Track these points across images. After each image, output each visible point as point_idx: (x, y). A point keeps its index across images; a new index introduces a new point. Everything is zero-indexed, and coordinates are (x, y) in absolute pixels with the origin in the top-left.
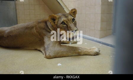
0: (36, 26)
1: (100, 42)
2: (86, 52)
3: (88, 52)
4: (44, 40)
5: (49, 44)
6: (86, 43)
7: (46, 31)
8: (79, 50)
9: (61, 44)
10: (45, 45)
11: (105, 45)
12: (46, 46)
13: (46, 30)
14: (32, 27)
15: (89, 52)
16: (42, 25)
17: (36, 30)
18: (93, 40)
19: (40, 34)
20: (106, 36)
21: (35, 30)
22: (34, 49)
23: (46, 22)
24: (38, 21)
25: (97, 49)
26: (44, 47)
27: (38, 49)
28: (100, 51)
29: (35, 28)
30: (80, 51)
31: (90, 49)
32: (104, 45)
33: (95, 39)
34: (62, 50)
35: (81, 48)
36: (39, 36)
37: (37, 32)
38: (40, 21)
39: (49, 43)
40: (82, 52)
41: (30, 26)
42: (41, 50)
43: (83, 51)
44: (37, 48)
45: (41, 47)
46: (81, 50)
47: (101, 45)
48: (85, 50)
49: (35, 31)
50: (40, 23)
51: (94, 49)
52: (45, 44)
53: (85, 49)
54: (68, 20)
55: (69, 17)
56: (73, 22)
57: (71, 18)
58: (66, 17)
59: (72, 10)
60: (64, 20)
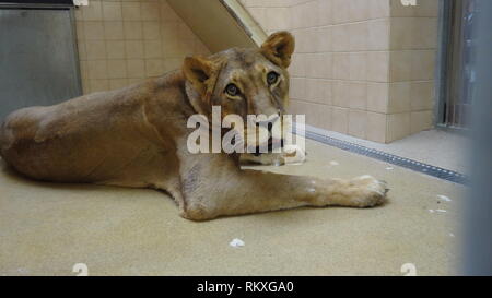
0: (147, 100)
1: (387, 158)
3: (342, 194)
4: (179, 153)
5: (198, 167)
6: (334, 163)
8: (310, 186)
9: (242, 168)
10: (181, 171)
11: (406, 167)
12: (185, 175)
13: (184, 113)
14: (135, 105)
15: (346, 196)
17: (147, 113)
18: (361, 151)
20: (411, 134)
21: (144, 113)
22: (141, 184)
24: (156, 80)
25: (376, 182)
27: (159, 184)
28: (387, 190)
29: (143, 107)
31: (352, 185)
32: (402, 169)
33: (370, 145)
35: (317, 179)
37: (152, 121)
38: (162, 80)
39: (196, 162)
41: (128, 101)
42: (170, 189)
43: (322, 191)
44: (152, 182)
45: (168, 179)
46: (315, 188)
47: (390, 167)
48: (331, 189)
49: (145, 119)
50: (163, 87)
51: (365, 182)
52: (182, 166)
53: (333, 183)
54: (251, 77)
55: (256, 67)
56: (270, 84)
57: (264, 71)
58: (247, 65)
59: (273, 37)
60: (235, 80)
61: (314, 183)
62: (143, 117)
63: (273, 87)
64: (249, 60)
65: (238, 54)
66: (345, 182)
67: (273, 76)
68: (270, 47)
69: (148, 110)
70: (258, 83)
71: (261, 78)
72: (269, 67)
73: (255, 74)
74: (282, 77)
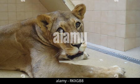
0: (17, 31)
1: (125, 58)
2: (101, 74)
3: (104, 74)
4: (31, 55)
5: (40, 61)
6: (101, 60)
7: (33, 40)
8: (91, 70)
9: (60, 62)
11: (133, 62)
12: (34, 65)
13: (33, 38)
14: (11, 34)
16: (28, 30)
17: (17, 37)
18: (113, 54)
19: (24, 45)
20: (135, 48)
21: (15, 37)
22: (14, 69)
23: (33, 25)
24: (21, 22)
25: (120, 68)
26: (31, 66)
27: (22, 69)
28: (125, 72)
30: (91, 72)
31: (109, 70)
33: (117, 52)
34: (62, 72)
35: (93, 67)
36: (22, 48)
37: (19, 41)
38: (24, 22)
39: (39, 59)
40: (94, 74)
41: (8, 32)
42: (27, 71)
43: (96, 73)
44: (18, 68)
45: (26, 67)
46: (93, 71)
47: (126, 62)
48: (100, 71)
49: (16, 39)
50: (25, 25)
51: (115, 69)
52: (32, 61)
53: (100, 69)
54: (69, 25)
55: (71, 20)
56: (77, 27)
57: (74, 21)
58: (66, 19)
59: (77, 7)
60: (62, 26)
61: (92, 69)
62: (14, 39)
63: (78, 28)
64: (67, 17)
65: (61, 14)
66: (106, 68)
67: (78, 24)
68: (76, 11)
69: (18, 36)
70: (72, 27)
71: (73, 25)
72: (77, 20)
73: (70, 23)
74: (82, 24)
